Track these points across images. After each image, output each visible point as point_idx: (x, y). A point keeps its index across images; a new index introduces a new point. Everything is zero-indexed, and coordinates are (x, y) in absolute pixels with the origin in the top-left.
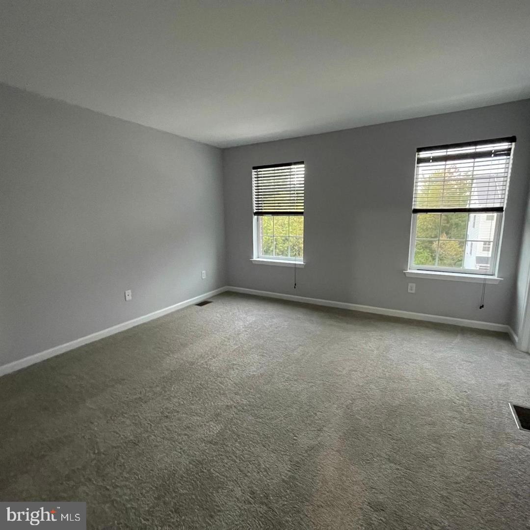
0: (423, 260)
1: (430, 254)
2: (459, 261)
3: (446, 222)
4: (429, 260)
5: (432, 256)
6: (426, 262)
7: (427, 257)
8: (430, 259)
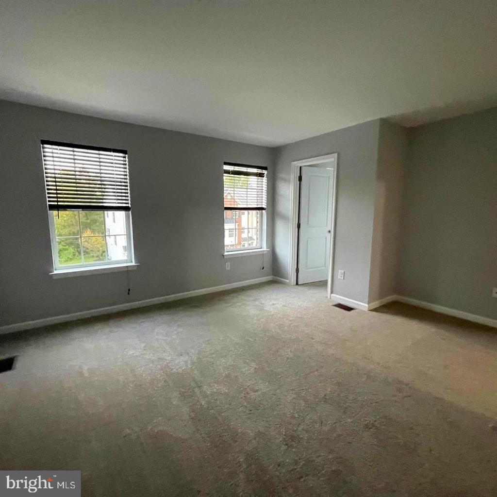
0: (70, 256)
1: (76, 249)
2: (103, 254)
3: (85, 218)
4: (76, 255)
5: (78, 251)
6: (74, 257)
7: (73, 252)
8: (77, 253)
